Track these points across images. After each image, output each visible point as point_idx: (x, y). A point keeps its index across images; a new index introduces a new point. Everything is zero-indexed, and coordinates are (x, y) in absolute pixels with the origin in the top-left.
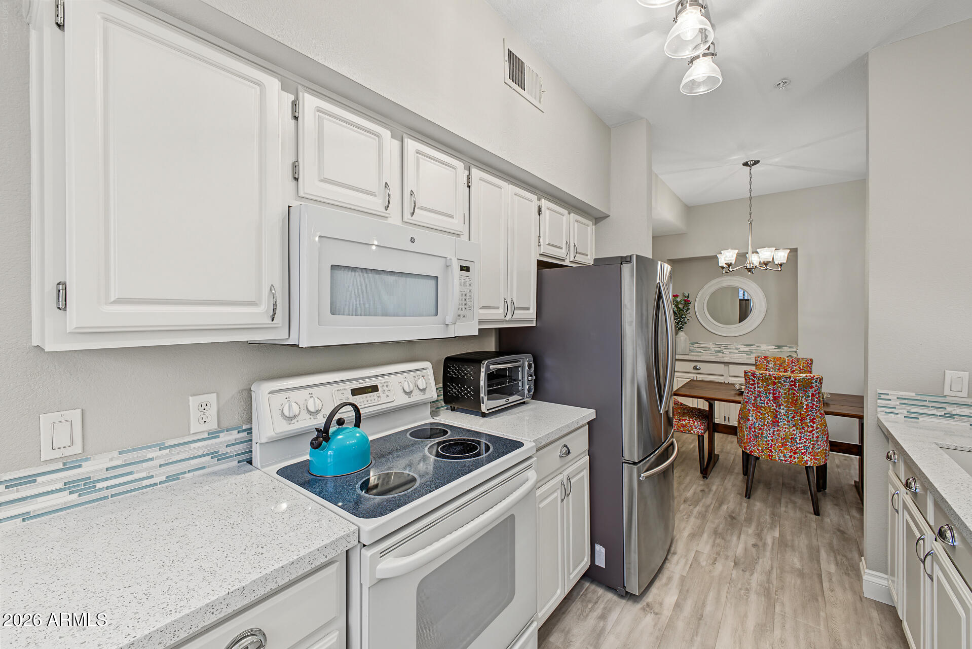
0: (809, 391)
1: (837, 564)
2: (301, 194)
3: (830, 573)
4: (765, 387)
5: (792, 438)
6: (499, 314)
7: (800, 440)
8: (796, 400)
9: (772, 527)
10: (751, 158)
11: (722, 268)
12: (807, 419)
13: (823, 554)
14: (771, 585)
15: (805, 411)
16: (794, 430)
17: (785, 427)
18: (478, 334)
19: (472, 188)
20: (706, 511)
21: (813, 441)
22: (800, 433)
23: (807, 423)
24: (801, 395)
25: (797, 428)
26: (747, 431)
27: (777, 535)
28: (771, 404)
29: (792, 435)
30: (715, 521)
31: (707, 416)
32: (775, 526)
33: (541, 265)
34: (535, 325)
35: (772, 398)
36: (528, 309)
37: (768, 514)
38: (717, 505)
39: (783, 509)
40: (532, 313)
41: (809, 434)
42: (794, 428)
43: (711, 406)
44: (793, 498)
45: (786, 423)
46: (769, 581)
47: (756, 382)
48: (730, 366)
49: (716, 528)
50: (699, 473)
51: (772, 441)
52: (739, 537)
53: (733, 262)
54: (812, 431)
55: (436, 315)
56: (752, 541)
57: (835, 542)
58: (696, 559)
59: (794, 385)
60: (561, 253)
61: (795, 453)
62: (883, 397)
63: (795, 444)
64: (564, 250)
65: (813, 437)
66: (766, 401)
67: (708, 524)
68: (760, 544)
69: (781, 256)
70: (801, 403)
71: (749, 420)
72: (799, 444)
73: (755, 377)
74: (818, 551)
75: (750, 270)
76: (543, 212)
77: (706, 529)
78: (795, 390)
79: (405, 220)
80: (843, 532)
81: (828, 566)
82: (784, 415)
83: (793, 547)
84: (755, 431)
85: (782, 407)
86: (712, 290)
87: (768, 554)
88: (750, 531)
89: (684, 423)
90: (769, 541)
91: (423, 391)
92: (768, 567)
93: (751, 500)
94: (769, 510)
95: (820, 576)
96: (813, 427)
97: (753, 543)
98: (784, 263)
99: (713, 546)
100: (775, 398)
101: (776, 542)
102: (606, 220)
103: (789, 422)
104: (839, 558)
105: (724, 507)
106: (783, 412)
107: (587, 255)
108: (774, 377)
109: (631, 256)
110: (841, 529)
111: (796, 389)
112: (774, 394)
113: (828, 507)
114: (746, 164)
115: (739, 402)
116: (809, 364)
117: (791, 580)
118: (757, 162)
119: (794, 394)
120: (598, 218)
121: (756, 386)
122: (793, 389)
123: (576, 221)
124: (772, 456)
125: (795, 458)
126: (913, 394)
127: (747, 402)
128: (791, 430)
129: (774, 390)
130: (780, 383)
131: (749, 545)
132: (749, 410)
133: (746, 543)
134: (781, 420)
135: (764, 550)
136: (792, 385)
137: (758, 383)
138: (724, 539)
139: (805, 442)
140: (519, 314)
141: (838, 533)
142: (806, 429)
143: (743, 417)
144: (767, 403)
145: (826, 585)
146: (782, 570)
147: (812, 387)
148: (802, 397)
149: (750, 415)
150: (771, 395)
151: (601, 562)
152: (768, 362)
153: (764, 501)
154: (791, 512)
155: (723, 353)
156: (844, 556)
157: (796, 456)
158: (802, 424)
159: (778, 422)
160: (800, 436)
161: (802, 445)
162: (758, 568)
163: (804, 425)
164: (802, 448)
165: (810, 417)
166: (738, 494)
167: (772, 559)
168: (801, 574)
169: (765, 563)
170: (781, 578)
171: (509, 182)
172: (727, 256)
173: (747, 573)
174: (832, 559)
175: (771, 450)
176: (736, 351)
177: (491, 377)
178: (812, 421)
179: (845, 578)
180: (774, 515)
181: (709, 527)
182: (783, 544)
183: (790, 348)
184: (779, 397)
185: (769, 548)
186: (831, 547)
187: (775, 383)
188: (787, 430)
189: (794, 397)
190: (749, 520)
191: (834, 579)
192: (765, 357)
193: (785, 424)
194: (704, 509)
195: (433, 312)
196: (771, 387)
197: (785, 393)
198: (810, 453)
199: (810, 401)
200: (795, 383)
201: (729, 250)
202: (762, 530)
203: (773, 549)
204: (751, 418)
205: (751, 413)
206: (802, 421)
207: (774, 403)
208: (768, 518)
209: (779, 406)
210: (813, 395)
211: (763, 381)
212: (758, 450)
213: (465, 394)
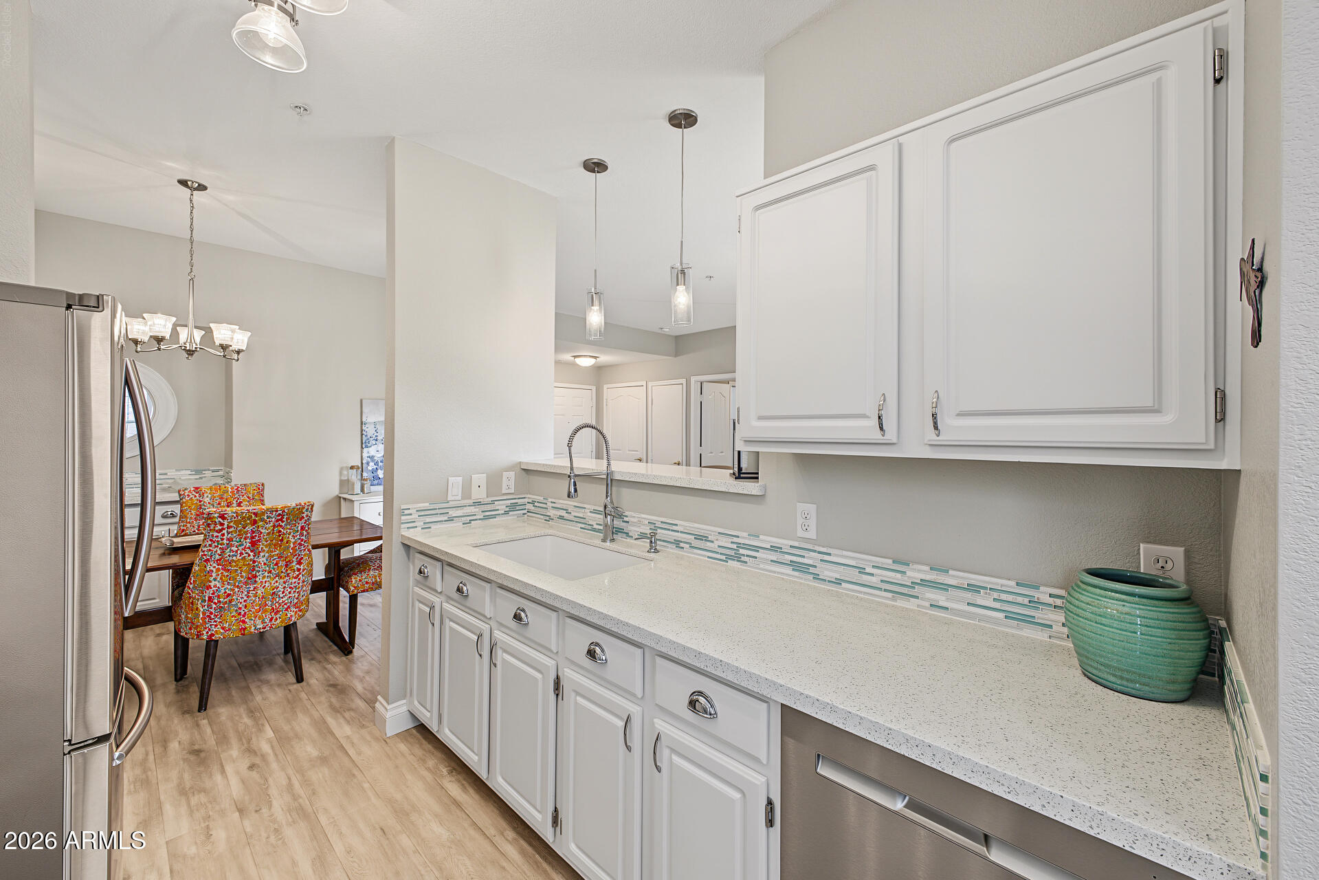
0: (299, 524)
1: (348, 722)
3: (348, 737)
4: (240, 531)
5: (273, 594)
7: (284, 592)
8: (282, 540)
9: (260, 730)
11: (137, 341)
12: (293, 561)
13: (331, 721)
14: (301, 800)
15: (291, 551)
16: (277, 582)
17: (264, 582)
20: (145, 771)
21: (298, 588)
22: (285, 582)
23: (292, 567)
24: (289, 531)
25: (281, 578)
26: (203, 606)
27: (270, 733)
28: (247, 553)
29: (273, 589)
30: (168, 779)
32: (263, 725)
35: (248, 545)
37: (244, 716)
38: (158, 749)
39: (258, 698)
41: (294, 580)
42: (277, 579)
44: (263, 677)
45: (266, 574)
46: (295, 798)
47: (225, 526)
49: (179, 785)
51: (246, 607)
52: (223, 772)
53: (168, 337)
54: (298, 576)
56: (244, 765)
57: (334, 700)
59: (281, 519)
61: (276, 613)
63: (278, 599)
66: (238, 551)
67: (162, 788)
68: (257, 760)
70: (287, 543)
71: (209, 587)
72: (282, 598)
73: (224, 519)
74: (325, 722)
75: (190, 352)
77: (162, 798)
78: (281, 526)
80: (334, 686)
81: (342, 730)
82: (265, 564)
83: (297, 736)
84: (219, 602)
85: (262, 555)
87: (274, 766)
88: (235, 752)
90: (266, 748)
92: (284, 782)
93: (210, 711)
94: (242, 710)
95: (342, 748)
96: (299, 570)
97: (248, 765)
100: (253, 544)
101: (275, 743)
103: (270, 572)
104: (347, 715)
105: (174, 746)
106: (263, 560)
108: (254, 513)
109: (100, 298)
110: (331, 683)
111: (283, 524)
112: (252, 538)
113: (308, 668)
114: (183, 183)
116: (260, 489)
117: (319, 775)
118: (202, 188)
119: (280, 531)
121: (224, 531)
122: (278, 526)
124: (245, 629)
125: (276, 619)
126: (427, 505)
127: (207, 561)
128: (273, 582)
129: (252, 533)
130: (262, 520)
131: (244, 773)
133: (237, 773)
134: (260, 573)
135: (267, 764)
136: (277, 521)
137: (229, 527)
138: (203, 790)
139: (290, 593)
141: (331, 689)
142: (291, 575)
144: (241, 554)
145: (351, 752)
146: (301, 771)
147: (302, 518)
148: (290, 534)
149: (211, 579)
150: (248, 540)
152: (202, 495)
153: (229, 701)
154: (272, 697)
156: (350, 709)
157: (277, 616)
158: (287, 570)
159: (256, 577)
160: (284, 587)
161: (286, 598)
162: (273, 792)
163: (289, 571)
164: (286, 601)
165: (297, 558)
166: (183, 714)
167: (283, 769)
168: (323, 760)
169: (278, 778)
170: (306, 782)
173: (264, 811)
174: (342, 720)
175: (244, 622)
178: (299, 563)
179: (363, 731)
180: (252, 712)
181: (166, 791)
182: (283, 740)
184: (259, 541)
185: (271, 758)
186: (335, 710)
187: (255, 523)
188: (267, 585)
189: (280, 536)
190: (223, 740)
191: (355, 741)
192: (197, 488)
193: (264, 577)
194: (138, 771)
196: (249, 528)
197: (268, 534)
198: (295, 604)
199: (298, 537)
200: (283, 516)
201: (159, 315)
202: (249, 741)
203: (276, 755)
204: (212, 584)
205: (214, 575)
206: (286, 566)
207: (252, 551)
208: (246, 720)
209: (257, 554)
210: (303, 528)
211: (237, 523)
212: (223, 628)
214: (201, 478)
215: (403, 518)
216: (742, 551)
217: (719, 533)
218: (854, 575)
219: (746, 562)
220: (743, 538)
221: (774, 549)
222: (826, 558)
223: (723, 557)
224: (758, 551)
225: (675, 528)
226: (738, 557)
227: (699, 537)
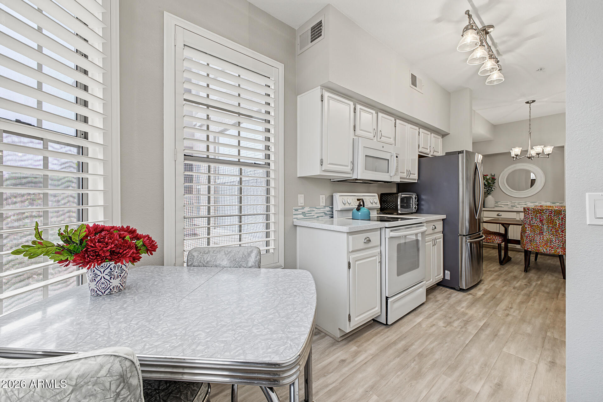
0: (560, 216)
2: (356, 134)
4: (535, 215)
5: (551, 241)
6: (404, 175)
7: (555, 241)
8: (553, 221)
9: (537, 281)
10: (530, 99)
11: (513, 157)
12: (559, 231)
15: (558, 226)
16: (552, 237)
19: (397, 127)
20: (501, 274)
21: (563, 242)
22: (555, 238)
23: (559, 232)
24: (555, 218)
25: (554, 236)
26: (525, 238)
27: (539, 283)
28: (538, 223)
29: (551, 239)
31: (504, 236)
33: (420, 157)
34: (417, 182)
35: (539, 221)
36: (415, 174)
38: (507, 273)
40: (416, 176)
41: (560, 238)
42: (552, 235)
43: (506, 230)
44: (554, 274)
45: (547, 233)
46: (530, 293)
47: (530, 213)
49: (505, 279)
50: (498, 263)
51: (539, 242)
52: (517, 282)
53: (519, 154)
54: (562, 237)
55: (388, 173)
58: (493, 286)
59: (552, 213)
60: (428, 151)
61: (552, 248)
63: (553, 243)
64: (429, 150)
65: (563, 240)
66: (536, 222)
68: (529, 284)
69: (549, 150)
70: (555, 223)
71: (526, 233)
73: (529, 210)
75: (529, 158)
76: (420, 134)
77: (500, 279)
78: (552, 216)
79: (378, 140)
82: (546, 229)
84: (530, 238)
85: (545, 225)
86: (510, 171)
87: (532, 287)
88: (524, 281)
89: (490, 237)
90: (534, 284)
91: (376, 203)
93: (527, 273)
94: (537, 276)
96: (563, 235)
97: (525, 284)
98: (550, 154)
100: (541, 221)
102: (447, 135)
103: (549, 232)
105: (511, 274)
106: (545, 227)
107: (439, 152)
108: (540, 210)
109: (463, 151)
111: (553, 215)
112: (540, 218)
114: (527, 103)
115: (521, 225)
117: (542, 294)
118: (534, 101)
119: (551, 218)
120: (444, 135)
121: (530, 215)
123: (434, 137)
124: (539, 250)
125: (552, 251)
127: (525, 224)
128: (550, 236)
129: (540, 216)
130: (543, 212)
131: (523, 284)
132: (526, 227)
133: (521, 284)
134: (545, 232)
136: (550, 214)
137: (531, 214)
138: (509, 282)
139: (558, 243)
140: (412, 176)
142: (558, 236)
143: (523, 231)
144: (536, 224)
147: (562, 214)
148: (556, 219)
149: (527, 230)
150: (539, 219)
151: (448, 277)
153: (535, 274)
154: (550, 277)
155: (517, 207)
157: (553, 250)
158: (556, 233)
159: (543, 233)
163: (557, 234)
165: (561, 230)
167: (534, 289)
168: (548, 293)
169: (530, 289)
170: (537, 293)
171: (409, 123)
172: (516, 151)
173: (519, 290)
175: (538, 247)
176: (525, 206)
177: (402, 199)
178: (562, 232)
181: (502, 278)
182: (541, 285)
184: (543, 220)
187: (540, 213)
188: (548, 237)
189: (551, 219)
190: (524, 278)
193: (546, 234)
194: (499, 274)
195: (387, 171)
196: (538, 215)
197: (546, 218)
198: (561, 248)
199: (560, 221)
200: (552, 212)
201: (517, 148)
202: (531, 281)
204: (527, 232)
205: (528, 229)
206: (556, 231)
207: (540, 223)
208: (535, 278)
209: (543, 225)
210: (562, 218)
211: (534, 212)
212: (531, 247)
213: (391, 206)
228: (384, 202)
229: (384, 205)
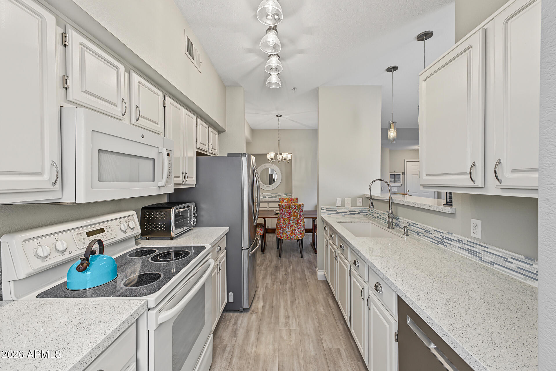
1: (310, 272)
2: (70, 98)
3: (308, 276)
4: (286, 210)
5: (294, 229)
6: (180, 180)
9: (290, 266)
10: (280, 113)
11: (269, 160)
13: (306, 270)
14: (293, 287)
15: (298, 218)
17: (293, 226)
18: (173, 192)
19: (167, 108)
20: (266, 267)
24: (297, 212)
25: (296, 225)
27: (291, 268)
30: (270, 270)
31: (263, 226)
33: (199, 154)
34: (195, 186)
36: (192, 177)
37: (287, 262)
38: (270, 263)
39: (292, 258)
40: (194, 180)
41: (299, 227)
43: (265, 221)
44: (295, 254)
46: (292, 285)
48: (269, 203)
49: (271, 272)
50: (261, 252)
51: (288, 232)
52: (280, 273)
53: (273, 158)
54: (300, 225)
55: (154, 181)
56: (284, 273)
57: (308, 265)
58: (266, 286)
59: (295, 208)
60: (206, 148)
61: (295, 235)
62: (323, 209)
63: (296, 231)
64: (207, 146)
65: (301, 228)
66: (286, 216)
67: (268, 272)
68: (287, 273)
69: (289, 157)
70: (297, 215)
73: (283, 206)
74: (304, 270)
75: (279, 161)
76: (198, 125)
77: (268, 274)
79: (133, 123)
80: (309, 261)
81: (308, 274)
83: (297, 271)
84: (283, 229)
85: (292, 217)
86: (262, 169)
87: (290, 276)
88: (283, 270)
90: (289, 271)
91: (133, 229)
92: (291, 281)
93: (281, 258)
94: (287, 260)
95: (306, 278)
96: (301, 224)
97: (285, 274)
98: (290, 159)
99: (272, 279)
100: (289, 214)
101: (292, 271)
102: (224, 133)
103: (293, 223)
104: (310, 270)
105: (273, 263)
106: (292, 219)
107: (216, 150)
108: (289, 206)
109: (245, 154)
112: (289, 212)
113: (305, 254)
114: (277, 116)
115: (277, 218)
116: (297, 199)
117: (298, 282)
118: (281, 116)
120: (220, 131)
122: (295, 210)
123: (212, 132)
124: (288, 238)
125: (295, 237)
126: (329, 207)
127: (280, 217)
129: (289, 211)
130: (291, 208)
131: (284, 275)
132: (280, 220)
133: (282, 274)
135: (289, 275)
136: (294, 208)
137: (284, 209)
138: (275, 275)
140: (189, 181)
141: (309, 262)
143: (278, 223)
144: (287, 217)
145: (308, 280)
146: (295, 280)
147: (301, 208)
149: (281, 222)
150: (288, 213)
151: (231, 300)
152: (284, 200)
153: (285, 257)
154: (294, 259)
155: (266, 198)
156: (311, 269)
159: (290, 224)
160: (297, 228)
161: (298, 231)
162: (288, 282)
164: (298, 233)
165: (300, 220)
166: (276, 257)
167: (291, 278)
168: (301, 279)
169: (289, 279)
170: (295, 283)
171: (184, 107)
172: (271, 155)
173: (285, 285)
174: (308, 271)
175: (288, 236)
176: (271, 196)
177: (176, 216)
178: (301, 222)
179: (312, 276)
180: (289, 261)
181: (269, 273)
182: (294, 271)
183: (289, 194)
184: (291, 213)
185: (290, 274)
186: (307, 267)
187: (289, 208)
189: (295, 213)
190: (282, 266)
191: (310, 278)
192: (283, 198)
194: (265, 266)
195: (152, 179)
196: (288, 210)
197: (293, 212)
198: (300, 234)
199: (300, 214)
201: (272, 152)
202: (286, 268)
203: (291, 274)
204: (281, 224)
206: (297, 222)
208: (288, 263)
209: (290, 217)
210: (301, 211)
211: (286, 208)
212: (284, 236)
213: (160, 228)
214: (287, 196)
215: (322, 210)
216: (445, 240)
217: (435, 230)
218: (501, 261)
219: (446, 246)
220: (445, 234)
221: (460, 241)
222: (486, 249)
223: (437, 242)
224: (452, 241)
225: (417, 226)
226: (443, 243)
227: (426, 231)
228: (148, 221)
229: (148, 227)
